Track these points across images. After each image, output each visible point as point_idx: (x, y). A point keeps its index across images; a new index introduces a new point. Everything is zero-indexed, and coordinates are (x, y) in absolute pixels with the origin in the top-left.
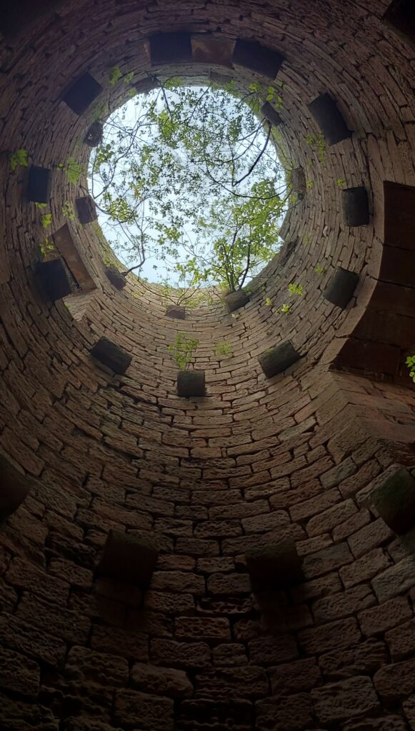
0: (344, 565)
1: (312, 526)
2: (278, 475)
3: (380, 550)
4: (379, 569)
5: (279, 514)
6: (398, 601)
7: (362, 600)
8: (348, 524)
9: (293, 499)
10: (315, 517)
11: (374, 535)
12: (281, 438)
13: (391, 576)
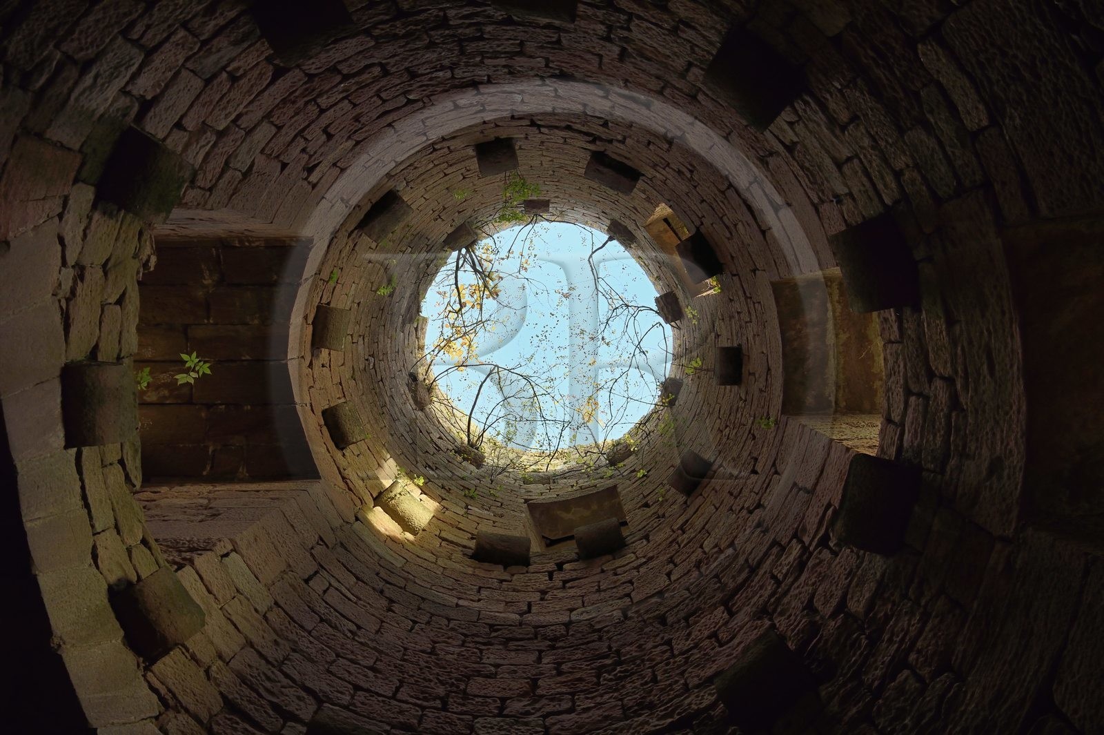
0: (195, 54)
1: (264, 74)
2: (340, 105)
3: (149, 97)
4: (140, 74)
5: (319, 68)
6: (91, 52)
7: (148, 27)
8: (211, 101)
9: (306, 89)
10: (264, 86)
11: (167, 110)
12: (350, 143)
13: (117, 77)
